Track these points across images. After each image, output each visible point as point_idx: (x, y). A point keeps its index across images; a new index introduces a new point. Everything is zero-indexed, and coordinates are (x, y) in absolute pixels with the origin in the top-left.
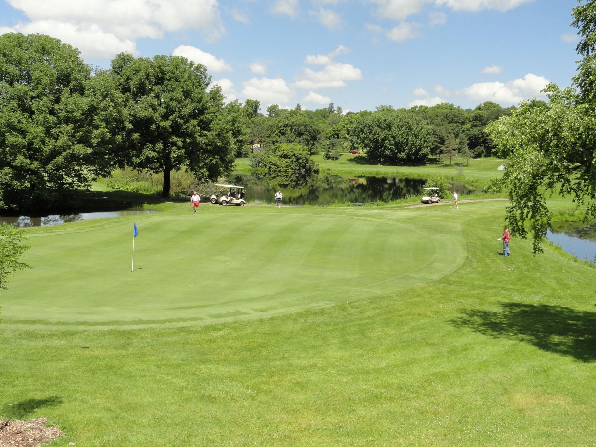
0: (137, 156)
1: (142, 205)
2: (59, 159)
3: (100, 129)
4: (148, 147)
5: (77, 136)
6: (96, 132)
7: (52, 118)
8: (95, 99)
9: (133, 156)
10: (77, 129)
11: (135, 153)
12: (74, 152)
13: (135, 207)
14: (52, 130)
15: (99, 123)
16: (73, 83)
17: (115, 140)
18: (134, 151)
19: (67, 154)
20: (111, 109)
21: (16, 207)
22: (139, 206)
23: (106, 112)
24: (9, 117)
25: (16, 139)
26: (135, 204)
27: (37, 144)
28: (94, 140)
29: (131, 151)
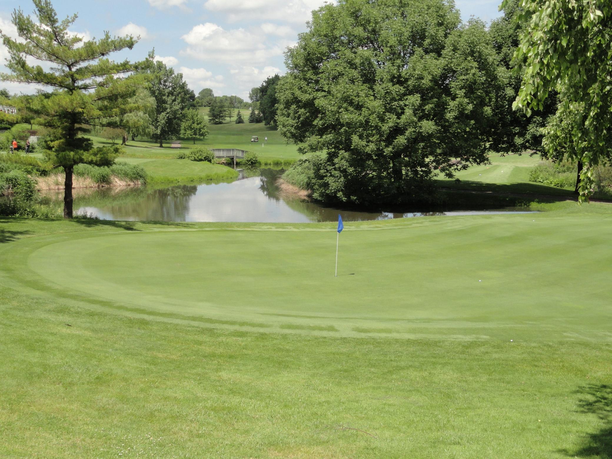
0: (522, 134)
1: (529, 203)
2: (401, 140)
3: (457, 99)
4: (535, 122)
5: (426, 109)
6: (452, 104)
7: (397, 89)
8: (453, 60)
9: (515, 134)
10: (424, 100)
11: (518, 131)
12: (421, 131)
13: (519, 206)
14: (394, 104)
15: (457, 92)
16: (427, 41)
17: (483, 112)
18: (517, 128)
19: (411, 133)
20: (473, 71)
21: (356, 199)
22: (524, 205)
23: (468, 76)
24: (345, 90)
25: (352, 116)
26: (519, 203)
27: (374, 120)
28: (450, 114)
29: (514, 128)
